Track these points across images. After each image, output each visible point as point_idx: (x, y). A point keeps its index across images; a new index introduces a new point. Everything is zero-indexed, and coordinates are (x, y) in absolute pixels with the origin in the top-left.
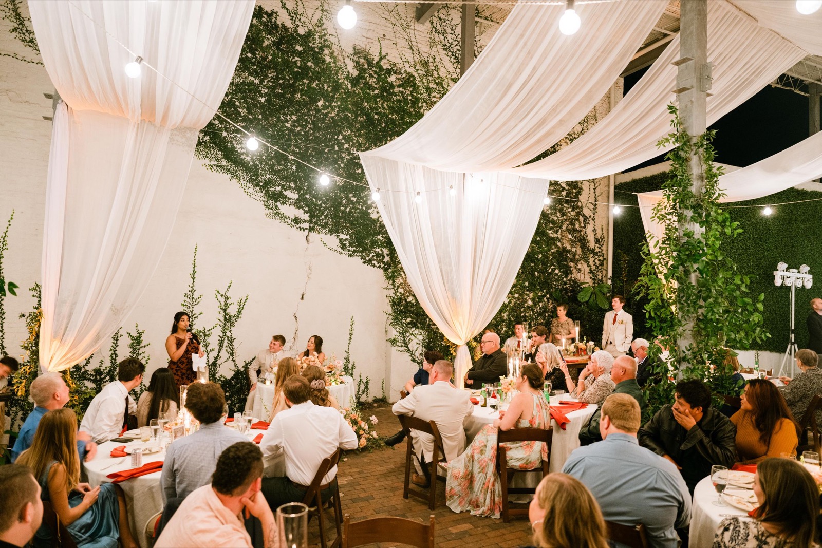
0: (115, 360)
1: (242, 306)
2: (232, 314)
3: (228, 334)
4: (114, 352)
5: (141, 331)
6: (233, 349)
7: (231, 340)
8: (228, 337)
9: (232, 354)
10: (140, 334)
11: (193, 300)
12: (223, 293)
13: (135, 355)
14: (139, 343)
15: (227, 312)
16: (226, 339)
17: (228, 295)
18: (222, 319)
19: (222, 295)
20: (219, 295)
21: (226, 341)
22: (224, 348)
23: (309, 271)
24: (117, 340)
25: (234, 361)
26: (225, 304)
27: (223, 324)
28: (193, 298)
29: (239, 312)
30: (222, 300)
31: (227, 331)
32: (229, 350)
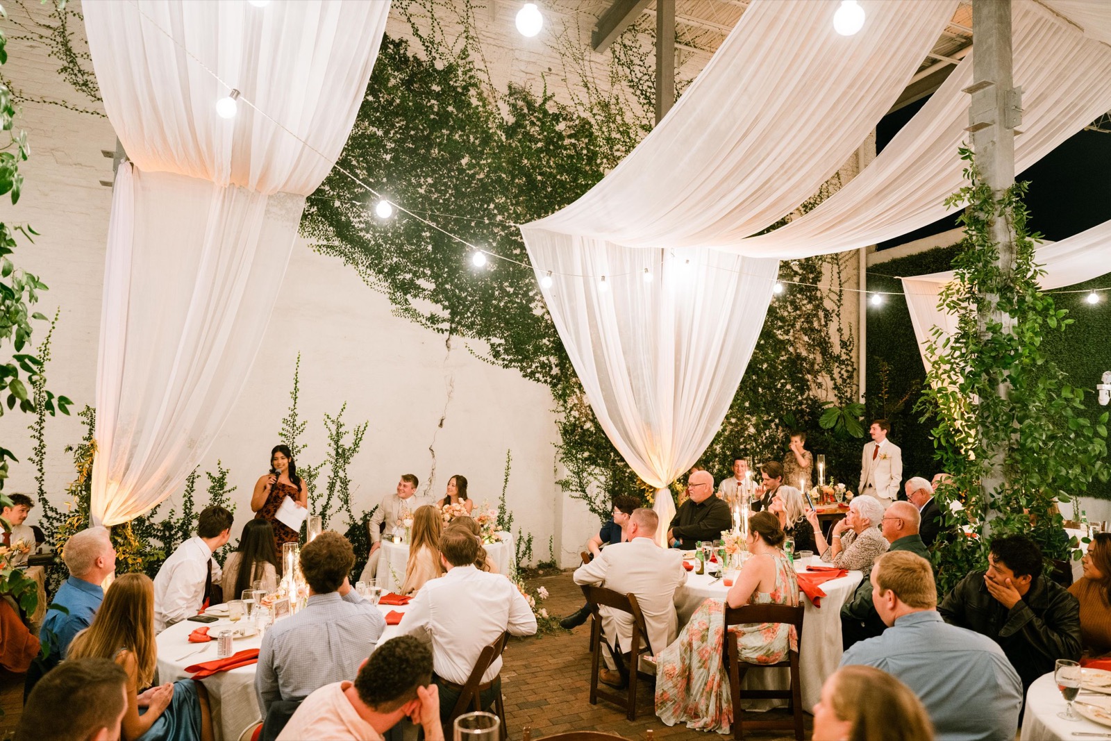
0: (190, 509)
1: (359, 436)
2: (347, 447)
3: (341, 474)
4: (189, 498)
5: (224, 470)
6: (348, 495)
7: (345, 483)
8: (341, 478)
9: (346, 502)
10: (224, 474)
11: (295, 428)
12: (334, 417)
14: (222, 486)
15: (340, 444)
16: (338, 480)
17: (342, 420)
18: (333, 453)
19: (333, 421)
20: (328, 421)
21: (338, 483)
22: (336, 493)
23: (451, 388)
24: (193, 482)
25: (349, 511)
26: (338, 433)
27: (334, 461)
28: (294, 425)
29: (356, 445)
30: (333, 428)
31: (340, 470)
32: (342, 496)
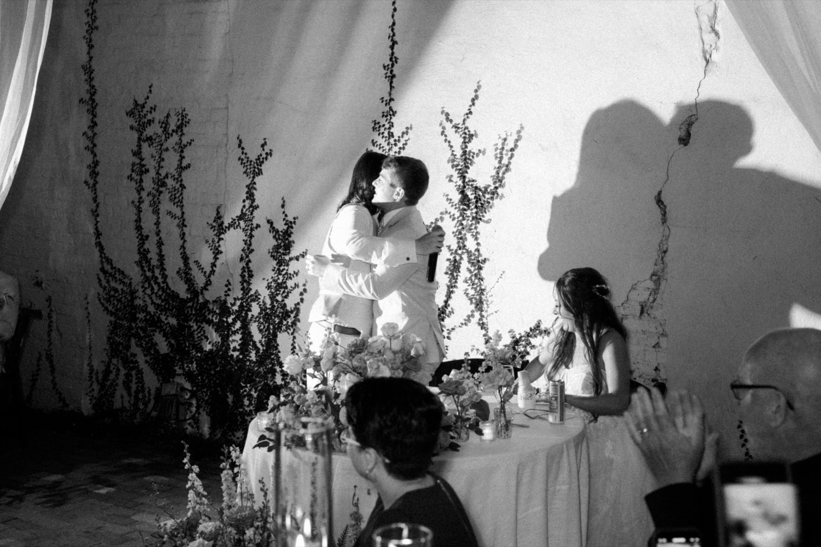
0: (249, 284)
1: (505, 161)
2: (481, 184)
3: (471, 244)
4: (247, 264)
5: (290, 218)
6: (482, 291)
7: (478, 263)
8: (468, 252)
9: (479, 305)
10: (290, 225)
11: (392, 141)
12: (458, 120)
13: (281, 277)
14: (288, 247)
15: (470, 175)
16: (465, 256)
17: (472, 125)
18: (456, 197)
19: (456, 127)
20: (448, 125)
21: (465, 264)
22: (461, 285)
24: (251, 236)
25: (483, 326)
26: (465, 153)
27: (457, 214)
28: (391, 135)
29: (499, 180)
30: (457, 141)
31: (469, 236)
32: (471, 292)
